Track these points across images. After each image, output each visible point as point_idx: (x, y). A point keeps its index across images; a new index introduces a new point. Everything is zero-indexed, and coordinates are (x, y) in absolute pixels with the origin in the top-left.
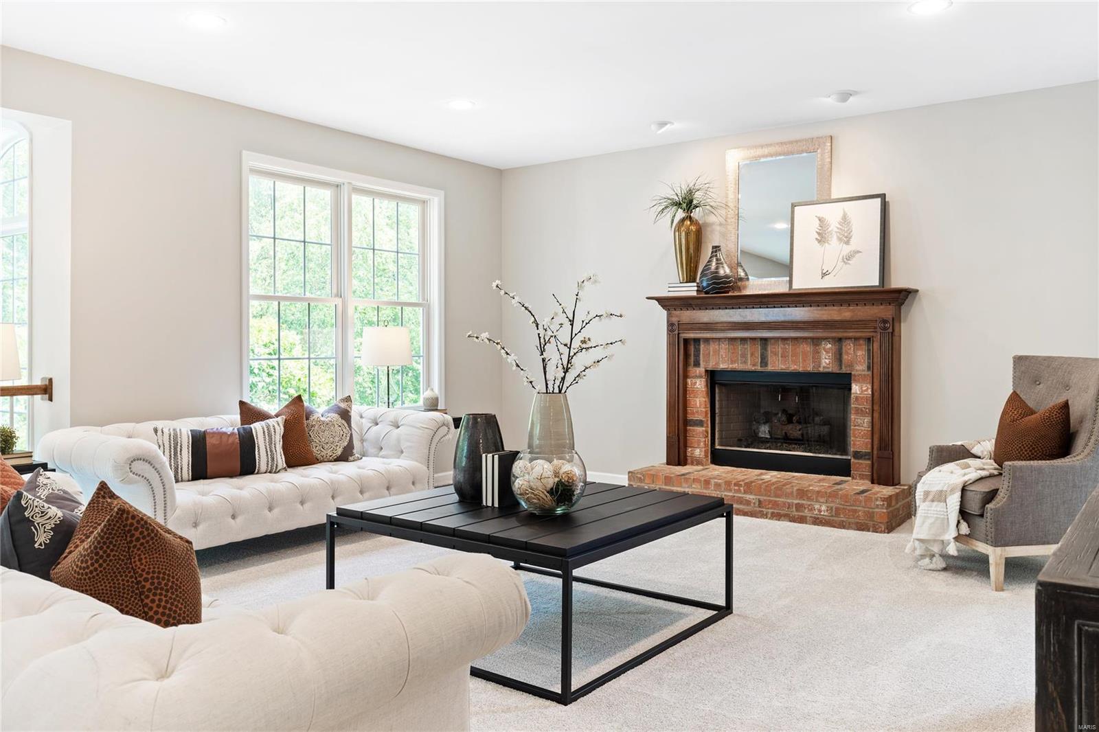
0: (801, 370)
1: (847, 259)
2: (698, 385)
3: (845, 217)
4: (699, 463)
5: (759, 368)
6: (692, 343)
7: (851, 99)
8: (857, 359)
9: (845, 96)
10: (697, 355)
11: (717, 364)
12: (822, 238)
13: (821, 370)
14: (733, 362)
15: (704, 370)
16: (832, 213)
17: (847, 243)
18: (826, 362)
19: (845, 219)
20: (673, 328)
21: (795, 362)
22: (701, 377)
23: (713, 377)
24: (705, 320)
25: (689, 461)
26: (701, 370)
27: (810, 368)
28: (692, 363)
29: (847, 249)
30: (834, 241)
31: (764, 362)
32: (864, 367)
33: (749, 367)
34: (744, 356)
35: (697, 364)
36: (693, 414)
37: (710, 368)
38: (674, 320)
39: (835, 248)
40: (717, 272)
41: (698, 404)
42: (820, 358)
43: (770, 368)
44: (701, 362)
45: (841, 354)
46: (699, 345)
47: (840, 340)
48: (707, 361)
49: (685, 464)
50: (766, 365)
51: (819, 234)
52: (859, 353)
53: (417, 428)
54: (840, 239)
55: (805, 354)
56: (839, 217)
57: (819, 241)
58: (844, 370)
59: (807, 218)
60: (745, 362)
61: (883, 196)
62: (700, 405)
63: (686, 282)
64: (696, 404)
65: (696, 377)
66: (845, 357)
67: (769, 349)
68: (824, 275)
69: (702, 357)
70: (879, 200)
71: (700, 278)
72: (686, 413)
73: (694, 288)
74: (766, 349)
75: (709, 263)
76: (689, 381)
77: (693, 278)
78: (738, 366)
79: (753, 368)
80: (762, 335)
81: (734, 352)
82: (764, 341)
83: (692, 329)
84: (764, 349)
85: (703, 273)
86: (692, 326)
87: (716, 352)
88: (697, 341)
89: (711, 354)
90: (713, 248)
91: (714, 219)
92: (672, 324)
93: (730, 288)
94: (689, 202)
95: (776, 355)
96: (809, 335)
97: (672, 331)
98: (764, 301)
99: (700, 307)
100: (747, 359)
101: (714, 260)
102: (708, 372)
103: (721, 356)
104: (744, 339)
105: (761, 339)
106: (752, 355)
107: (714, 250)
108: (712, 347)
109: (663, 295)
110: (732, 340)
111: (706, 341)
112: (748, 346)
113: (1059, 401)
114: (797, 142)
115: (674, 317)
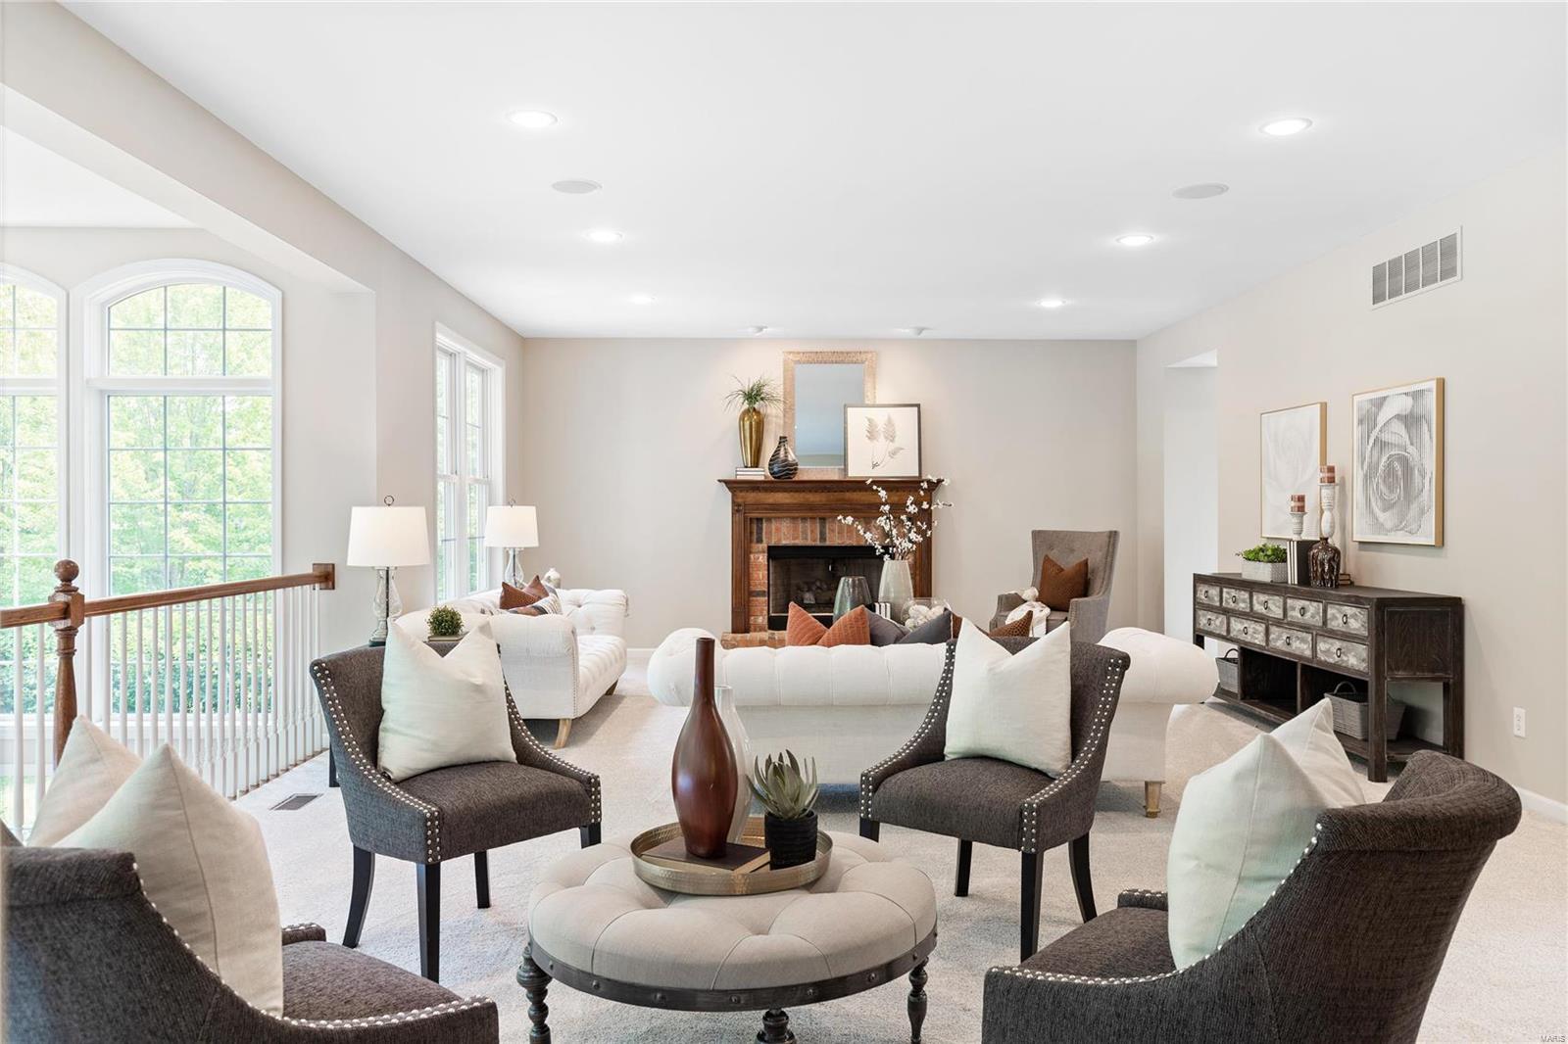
0: (855, 544)
1: (893, 454)
2: (760, 559)
3: (889, 420)
4: (761, 629)
5: (818, 543)
6: (755, 521)
7: (924, 332)
9: (921, 330)
10: (760, 530)
11: (780, 540)
12: (872, 435)
14: (794, 539)
15: (766, 546)
16: (880, 416)
17: (892, 441)
19: (890, 422)
20: (737, 508)
21: (850, 538)
22: (764, 552)
23: (775, 553)
24: (771, 501)
25: (751, 628)
26: (764, 546)
28: (755, 540)
29: (892, 446)
30: (882, 438)
31: (823, 538)
33: (809, 543)
34: (804, 532)
35: (760, 541)
36: (756, 585)
37: (773, 544)
38: (740, 501)
39: (882, 445)
40: (786, 460)
41: (760, 576)
43: (828, 543)
44: (764, 539)
46: (762, 524)
48: (769, 538)
49: (747, 631)
50: (825, 540)
51: (869, 432)
54: (886, 438)
56: (885, 421)
57: (869, 438)
59: (857, 418)
60: (806, 539)
61: (918, 406)
62: (762, 577)
63: (752, 467)
64: (758, 576)
65: (758, 552)
67: (827, 526)
68: (874, 466)
69: (764, 533)
70: (916, 409)
71: (770, 465)
72: (749, 584)
73: (760, 474)
74: (824, 527)
75: (777, 452)
76: (752, 556)
77: (756, 464)
78: (799, 542)
79: (813, 544)
80: (822, 515)
81: (795, 529)
82: (823, 520)
83: (757, 509)
84: (823, 527)
85: (771, 460)
86: (758, 506)
87: (777, 529)
88: (759, 520)
89: (774, 531)
90: (781, 438)
91: (773, 412)
92: (739, 505)
93: (795, 474)
94: (753, 395)
95: (833, 531)
96: (862, 514)
97: (738, 511)
98: (828, 485)
99: (766, 490)
100: (807, 535)
101: (782, 449)
102: (769, 548)
103: (784, 533)
104: (804, 519)
105: (820, 519)
106: (812, 531)
107: (783, 440)
108: (774, 525)
109: (732, 478)
110: (794, 519)
111: (769, 520)
112: (808, 524)
113: (1084, 558)
114: (847, 353)
115: (742, 496)
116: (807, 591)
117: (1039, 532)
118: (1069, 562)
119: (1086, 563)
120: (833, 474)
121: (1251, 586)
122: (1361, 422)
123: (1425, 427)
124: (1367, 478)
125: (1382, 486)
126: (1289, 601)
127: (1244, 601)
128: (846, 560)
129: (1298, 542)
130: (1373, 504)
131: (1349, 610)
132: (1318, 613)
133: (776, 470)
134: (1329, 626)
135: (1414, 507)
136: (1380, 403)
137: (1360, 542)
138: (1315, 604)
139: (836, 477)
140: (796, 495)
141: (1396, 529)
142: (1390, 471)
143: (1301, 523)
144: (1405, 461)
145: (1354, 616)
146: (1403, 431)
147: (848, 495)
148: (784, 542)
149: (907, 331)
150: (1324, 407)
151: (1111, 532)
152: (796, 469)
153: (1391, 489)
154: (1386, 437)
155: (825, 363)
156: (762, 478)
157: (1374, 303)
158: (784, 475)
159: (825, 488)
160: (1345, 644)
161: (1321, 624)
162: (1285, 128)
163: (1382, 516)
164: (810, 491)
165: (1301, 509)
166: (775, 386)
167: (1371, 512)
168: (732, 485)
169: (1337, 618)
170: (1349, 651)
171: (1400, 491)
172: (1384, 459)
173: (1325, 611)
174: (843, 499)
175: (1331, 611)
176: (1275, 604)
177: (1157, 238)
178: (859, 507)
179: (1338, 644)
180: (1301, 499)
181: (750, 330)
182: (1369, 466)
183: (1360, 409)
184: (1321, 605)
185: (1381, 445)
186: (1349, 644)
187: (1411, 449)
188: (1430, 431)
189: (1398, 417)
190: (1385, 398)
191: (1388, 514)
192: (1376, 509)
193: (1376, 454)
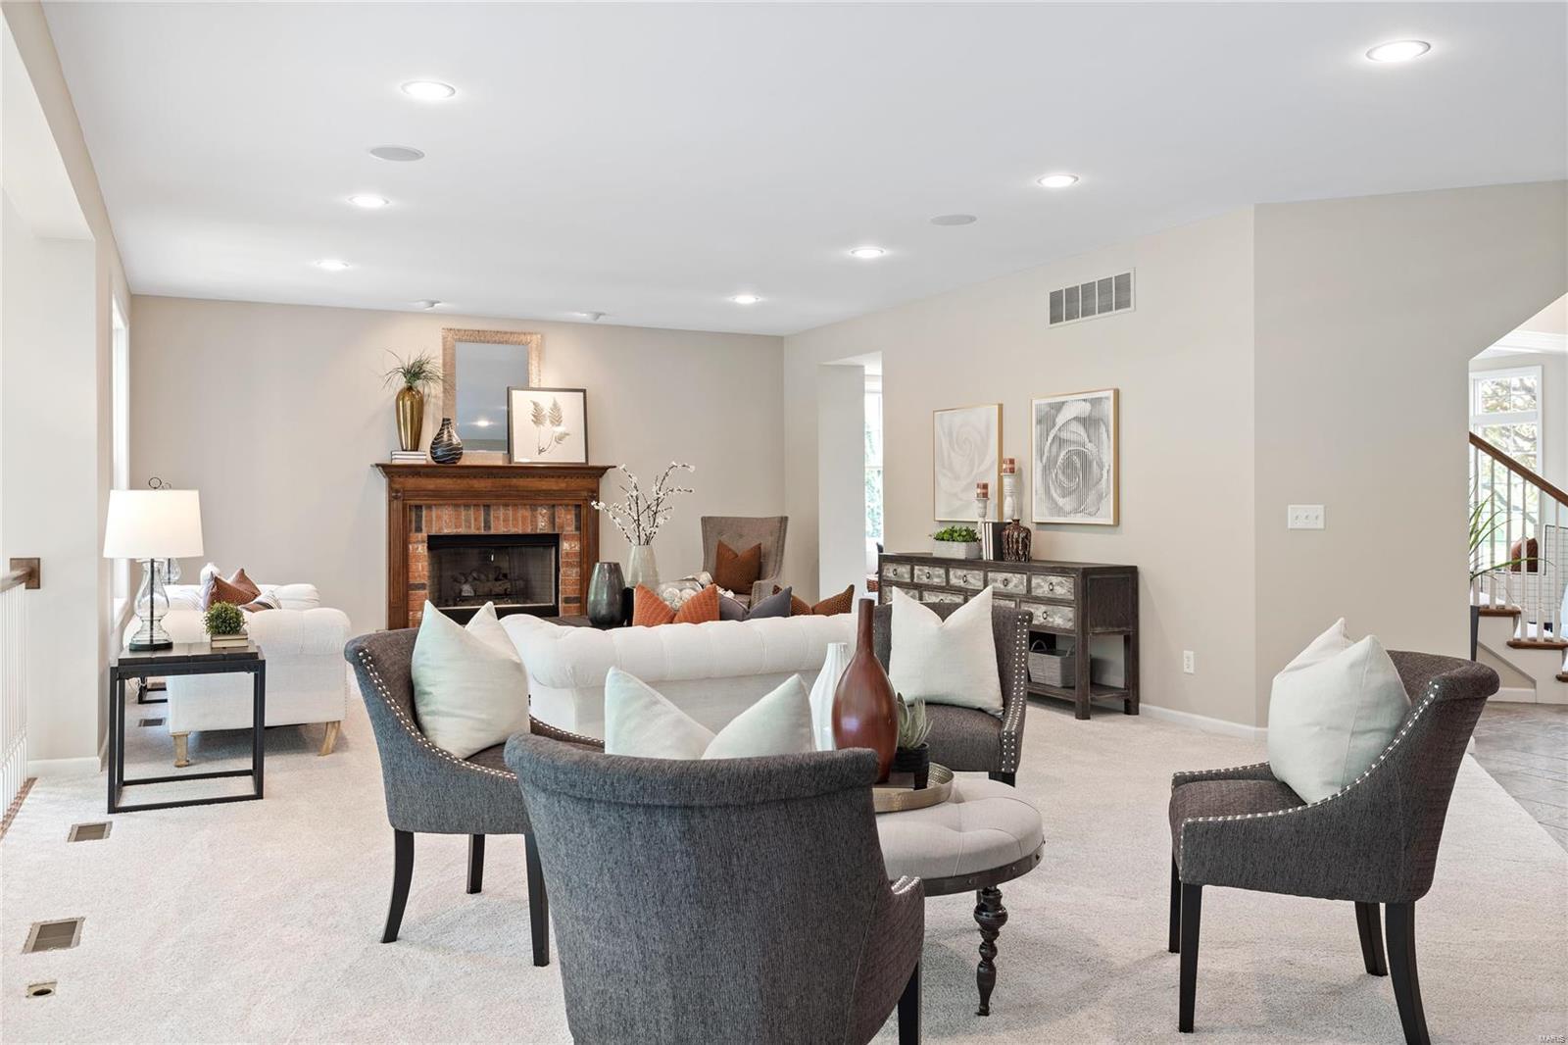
0: (520, 532)
1: (560, 439)
2: (420, 549)
3: (555, 405)
5: (482, 532)
6: (414, 509)
7: (601, 317)
8: (567, 520)
9: (598, 315)
10: (419, 518)
11: (440, 529)
12: (538, 418)
13: (538, 531)
14: (456, 527)
15: (426, 535)
16: (546, 400)
17: (558, 425)
18: (542, 525)
19: (555, 407)
20: (394, 495)
21: (514, 526)
22: (423, 542)
23: (436, 543)
24: (431, 487)
25: (411, 624)
26: (424, 535)
27: (529, 531)
28: (414, 529)
29: (558, 431)
30: (548, 422)
31: (487, 526)
32: (573, 528)
33: (473, 531)
34: (468, 521)
35: (419, 529)
36: (416, 578)
37: (433, 533)
38: (397, 486)
39: (548, 431)
40: (451, 444)
41: (420, 568)
42: (536, 522)
43: (492, 532)
44: (424, 528)
45: (554, 518)
46: (421, 511)
47: (553, 506)
48: (430, 527)
50: (490, 528)
51: (534, 416)
52: (569, 517)
53: (304, 600)
54: (552, 422)
55: (524, 518)
56: (551, 405)
57: (535, 423)
58: (556, 532)
59: (522, 401)
60: (470, 527)
61: (584, 391)
62: (423, 570)
63: (411, 450)
64: (418, 569)
65: (418, 542)
66: (557, 520)
67: (492, 513)
68: (541, 451)
69: (423, 522)
70: (582, 394)
71: (432, 448)
72: (408, 578)
73: (423, 457)
74: (489, 515)
75: (440, 434)
76: (410, 547)
77: (416, 447)
78: (462, 531)
79: (477, 532)
80: (487, 502)
81: (458, 517)
82: (487, 507)
83: (418, 496)
84: (487, 514)
85: (433, 443)
86: (418, 492)
87: (439, 518)
88: (419, 508)
89: (434, 518)
90: (444, 420)
91: (432, 391)
92: (397, 491)
93: (460, 458)
94: (414, 373)
95: (498, 518)
96: (530, 502)
97: (396, 498)
98: (494, 471)
99: (428, 475)
100: (470, 523)
101: (446, 432)
102: (429, 537)
103: (445, 521)
104: (467, 506)
105: (484, 506)
106: (475, 520)
107: (446, 422)
108: (434, 513)
109: (387, 462)
110: (457, 506)
111: (429, 507)
112: (472, 511)
113: (754, 544)
114: (511, 333)
115: (398, 484)
116: (465, 583)
117: (709, 518)
118: (742, 546)
119: (759, 547)
120: (497, 459)
121: (947, 563)
122: (1039, 422)
123: (1103, 429)
124: (1046, 469)
125: (1061, 476)
126: (990, 575)
127: (939, 576)
128: (510, 550)
129: (993, 524)
130: (1053, 491)
131: (1055, 579)
132: (1022, 583)
133: (439, 453)
134: (1033, 594)
135: (1092, 497)
136: (1059, 407)
137: (1038, 523)
138: (1019, 576)
139: (500, 463)
140: (459, 481)
141: (1076, 511)
142: (1069, 464)
143: (985, 507)
144: (1083, 456)
145: (1060, 584)
146: (1081, 430)
147: (514, 481)
148: (446, 531)
149: (585, 315)
150: (1001, 407)
151: (782, 518)
152: (461, 454)
153: (1070, 478)
154: (1064, 435)
155: (488, 342)
156: (424, 462)
157: (1051, 323)
158: (447, 459)
159: (492, 474)
160: (1050, 608)
161: (1024, 592)
162: (1058, 181)
163: (1061, 501)
164: (475, 477)
165: (985, 495)
166: (436, 365)
167: (1051, 498)
168: (389, 470)
169: (1042, 587)
170: (1055, 613)
171: (1078, 480)
172: (1063, 454)
173: (1029, 581)
174: (510, 486)
175: (1035, 581)
176: (975, 578)
177: (886, 253)
178: (525, 494)
179: (1043, 608)
180: (985, 487)
181: (423, 304)
182: (1048, 459)
183: (1038, 410)
184: (1025, 576)
185: (1060, 442)
186: (1055, 607)
187: (1089, 446)
188: (1108, 431)
189: (1077, 419)
190: (1063, 403)
191: (1067, 499)
192: (1055, 495)
193: (1054, 449)
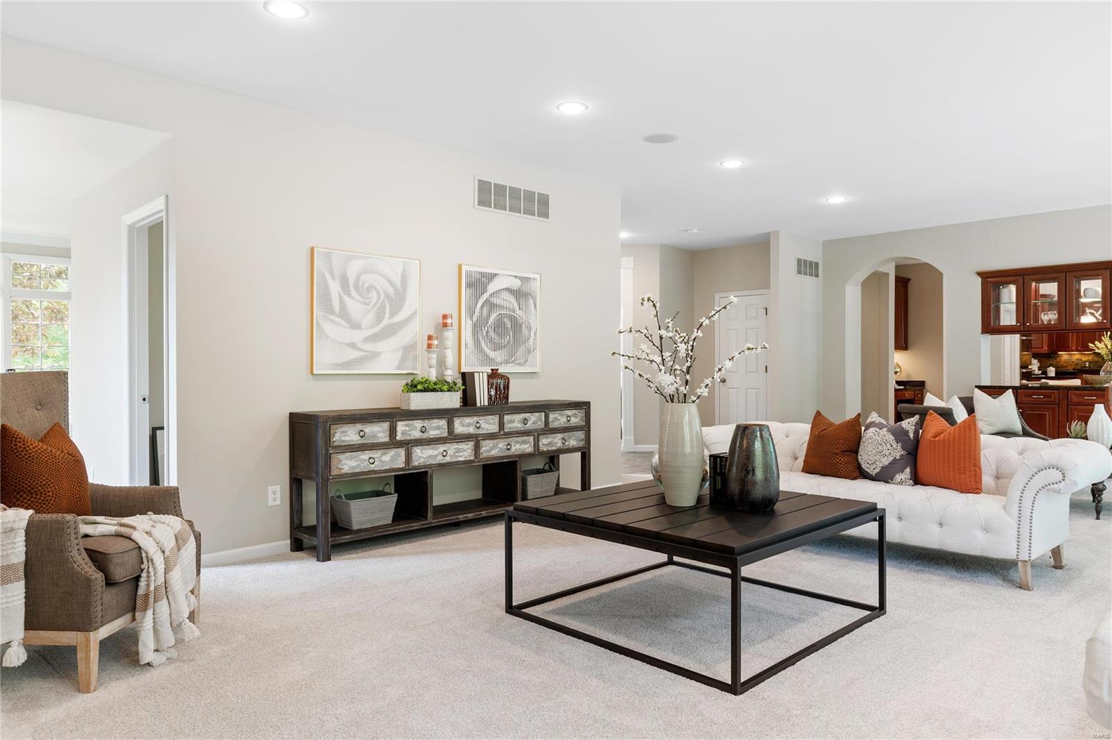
122: (469, 286)
123: (531, 301)
124: (476, 328)
125: (492, 334)
126: (506, 418)
130: (483, 345)
131: (569, 412)
132: (541, 420)
134: (551, 427)
135: (521, 350)
136: (492, 277)
138: (537, 414)
141: (507, 362)
142: (499, 326)
144: (513, 319)
145: (575, 415)
146: (512, 299)
150: (420, 262)
153: (501, 336)
154: (494, 300)
157: (478, 206)
160: (566, 434)
163: (492, 354)
167: (482, 351)
169: (558, 420)
170: (571, 438)
171: (509, 338)
172: (493, 316)
173: (547, 417)
176: (487, 423)
179: (560, 436)
182: (479, 319)
183: (467, 276)
184: (543, 414)
185: (491, 305)
186: (570, 433)
187: (519, 312)
188: (536, 303)
189: (509, 290)
190: (495, 275)
191: (496, 353)
192: (486, 349)
193: (485, 311)
